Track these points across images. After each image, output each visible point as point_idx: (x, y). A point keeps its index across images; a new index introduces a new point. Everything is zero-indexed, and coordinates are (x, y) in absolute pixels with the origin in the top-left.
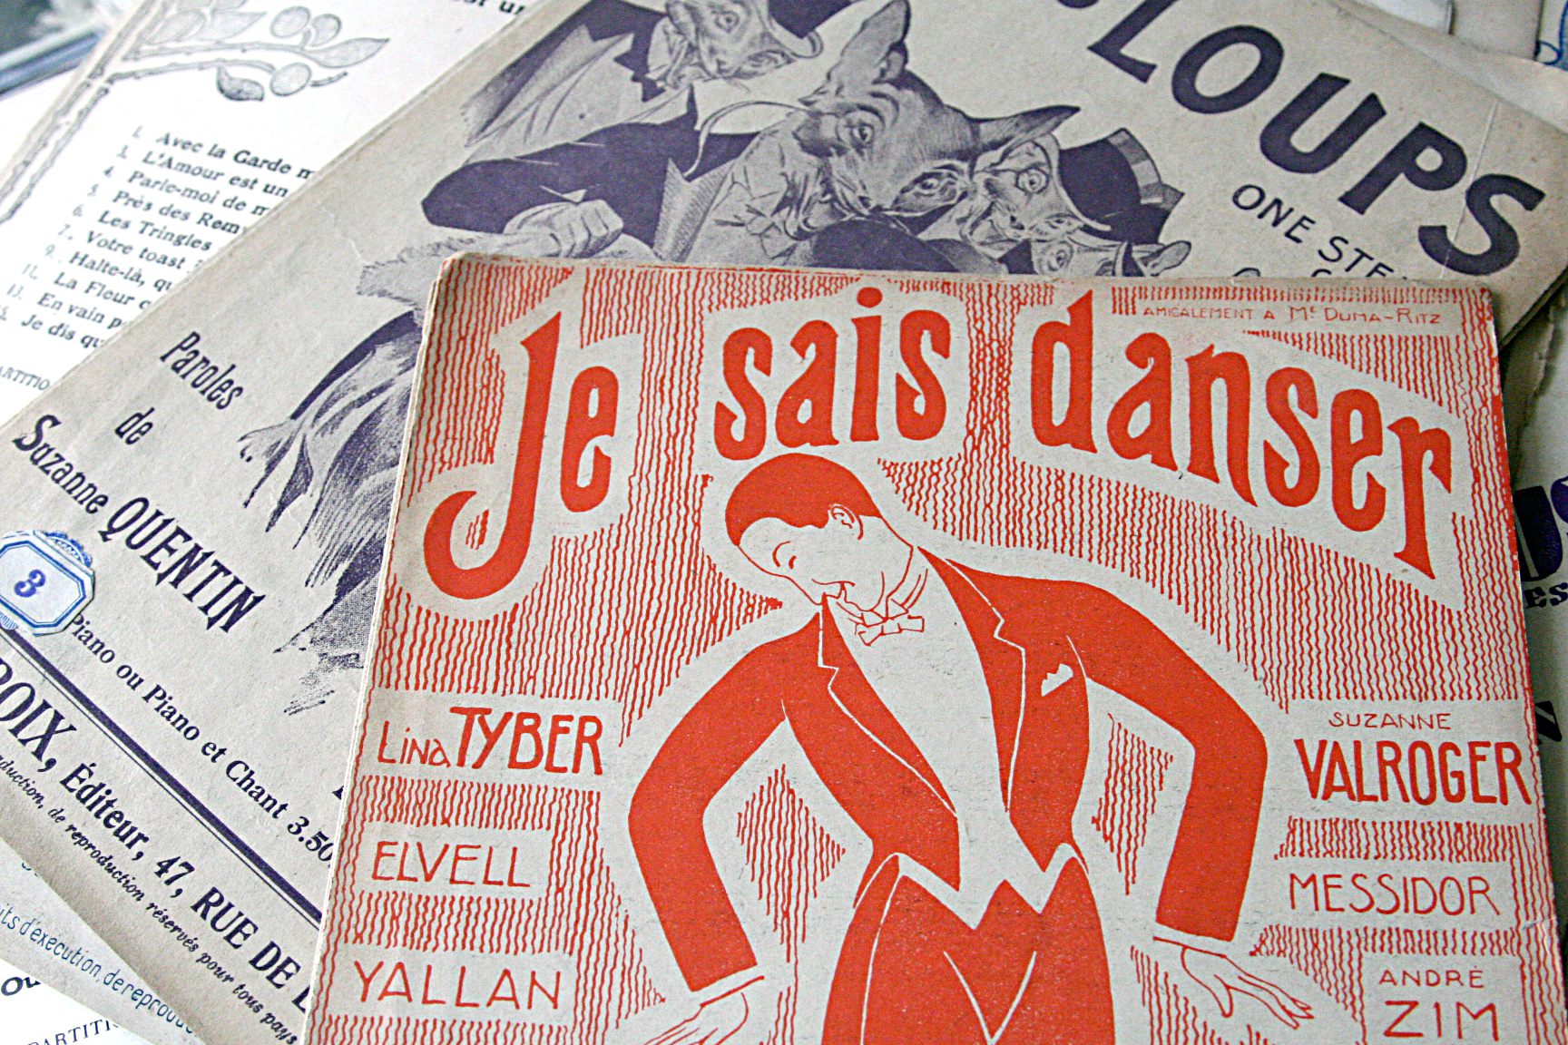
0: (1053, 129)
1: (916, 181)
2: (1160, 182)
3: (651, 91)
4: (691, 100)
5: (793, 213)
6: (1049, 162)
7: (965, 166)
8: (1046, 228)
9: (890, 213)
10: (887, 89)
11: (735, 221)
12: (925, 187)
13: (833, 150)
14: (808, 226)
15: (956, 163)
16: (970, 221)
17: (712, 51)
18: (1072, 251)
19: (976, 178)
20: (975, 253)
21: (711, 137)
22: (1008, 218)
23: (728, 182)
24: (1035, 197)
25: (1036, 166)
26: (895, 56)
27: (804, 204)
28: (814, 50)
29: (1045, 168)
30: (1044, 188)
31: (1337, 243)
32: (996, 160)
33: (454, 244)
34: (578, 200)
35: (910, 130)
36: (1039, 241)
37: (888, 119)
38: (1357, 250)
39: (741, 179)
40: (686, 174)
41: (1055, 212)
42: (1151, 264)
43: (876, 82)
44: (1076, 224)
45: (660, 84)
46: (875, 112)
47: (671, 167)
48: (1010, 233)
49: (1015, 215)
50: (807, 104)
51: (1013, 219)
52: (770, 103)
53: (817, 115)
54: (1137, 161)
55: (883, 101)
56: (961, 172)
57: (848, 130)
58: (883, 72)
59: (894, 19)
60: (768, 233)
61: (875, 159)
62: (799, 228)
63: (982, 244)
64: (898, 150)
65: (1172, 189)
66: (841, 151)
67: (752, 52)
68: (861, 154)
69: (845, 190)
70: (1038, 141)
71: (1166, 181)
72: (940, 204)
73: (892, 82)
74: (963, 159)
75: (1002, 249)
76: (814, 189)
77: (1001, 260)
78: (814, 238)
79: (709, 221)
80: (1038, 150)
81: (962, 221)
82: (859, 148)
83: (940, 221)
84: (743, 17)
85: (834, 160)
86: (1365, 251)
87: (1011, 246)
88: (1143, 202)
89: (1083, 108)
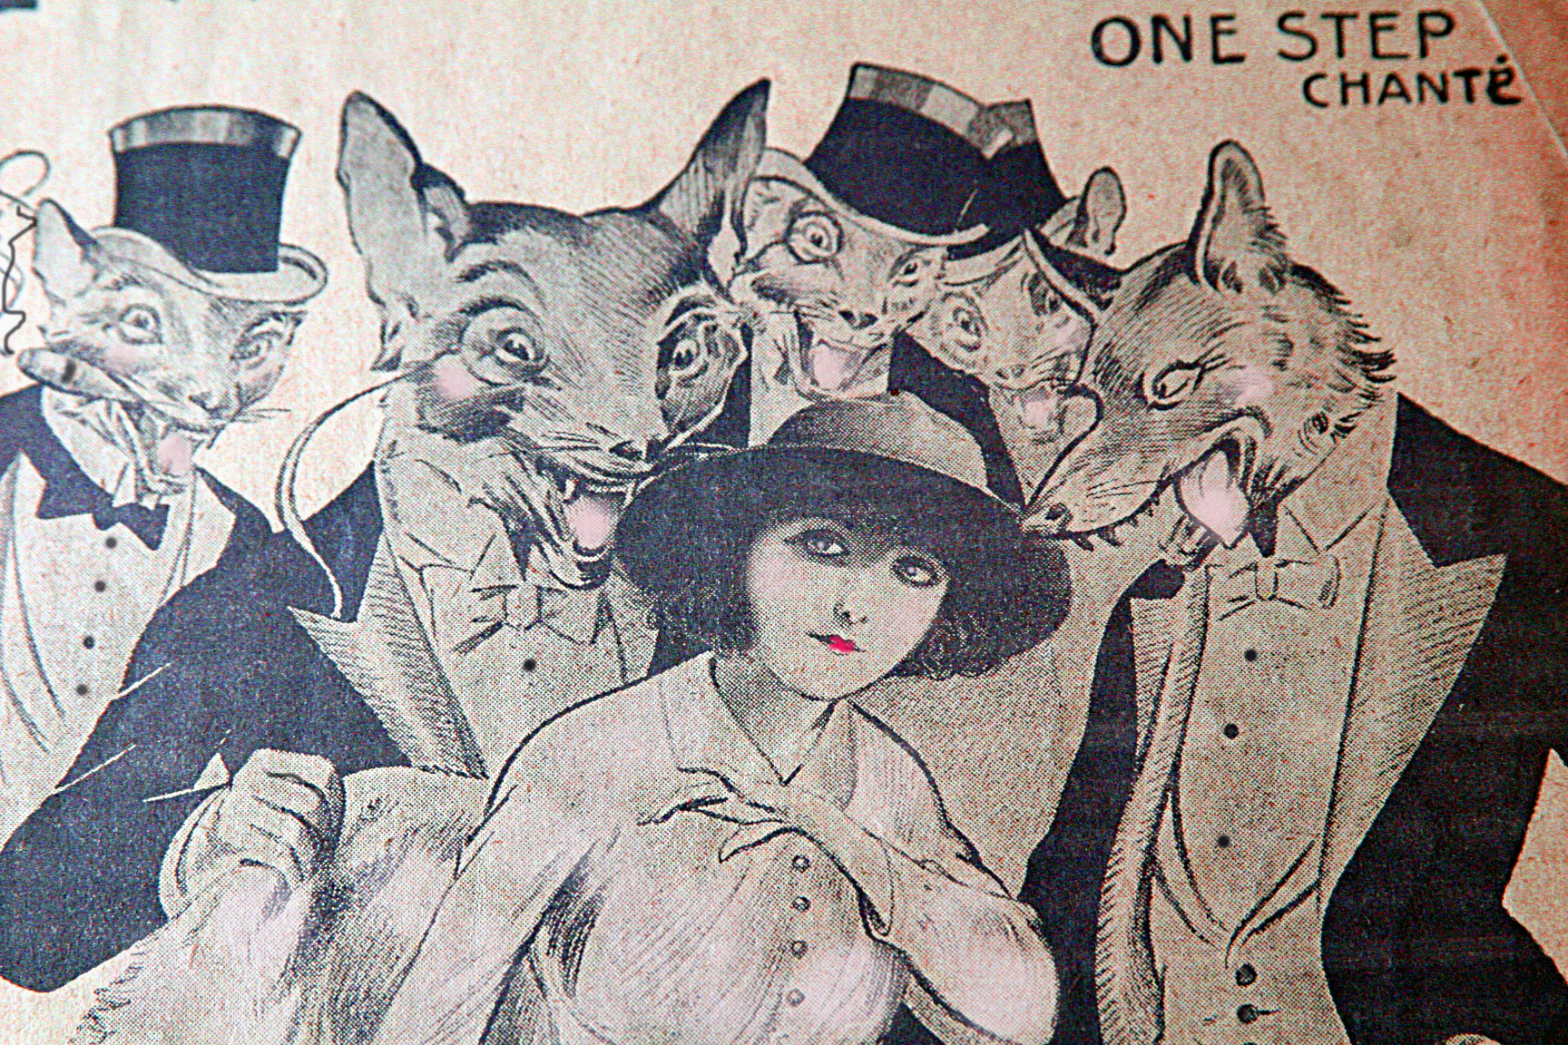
0: (763, 139)
1: (663, 363)
2: (981, 107)
3: (149, 525)
4: (222, 492)
5: (548, 548)
6: (809, 193)
7: (702, 289)
8: (903, 294)
9: (676, 443)
10: (476, 254)
11: (482, 627)
12: (682, 362)
13: (503, 409)
14: (590, 553)
15: (686, 292)
16: (795, 365)
17: (168, 390)
18: (971, 301)
19: (733, 292)
20: (851, 407)
21: (310, 525)
22: (839, 319)
23: (410, 576)
24: (842, 258)
25: (796, 213)
26: (434, 194)
27: (549, 525)
28: (312, 274)
29: (811, 206)
30: (841, 236)
31: (1292, 23)
32: (736, 245)
33: (113, 994)
34: (224, 778)
35: (572, 292)
36: (914, 320)
37: (527, 298)
38: (1326, 16)
39: (421, 557)
40: (337, 613)
41: (891, 261)
42: (1088, 237)
43: (450, 258)
44: (937, 255)
45: (149, 503)
46: (499, 303)
47: (303, 617)
48: (865, 338)
49: (843, 307)
50: (392, 364)
51: (847, 315)
52: (340, 406)
53: (423, 372)
54: (921, 101)
55: (490, 277)
56: (708, 302)
57: (488, 359)
58: (445, 232)
59: (374, 138)
60: (546, 608)
61: (574, 377)
62: (580, 565)
63: (845, 386)
64: (592, 338)
65: (1008, 105)
66: (515, 401)
67: (228, 345)
68: (546, 382)
69: (580, 455)
70: (760, 172)
71: (988, 100)
72: (729, 373)
73: (474, 239)
74: (690, 279)
75: (878, 372)
76: (539, 490)
77: (893, 390)
78: (616, 563)
79: (447, 660)
80: (773, 184)
81: (783, 373)
82: (533, 375)
83: (754, 397)
84: (155, 302)
85: (518, 422)
86: (1337, 9)
87: (885, 357)
88: (989, 153)
89: (770, 75)
